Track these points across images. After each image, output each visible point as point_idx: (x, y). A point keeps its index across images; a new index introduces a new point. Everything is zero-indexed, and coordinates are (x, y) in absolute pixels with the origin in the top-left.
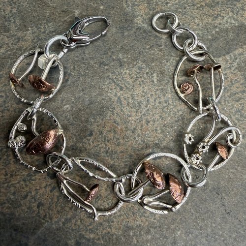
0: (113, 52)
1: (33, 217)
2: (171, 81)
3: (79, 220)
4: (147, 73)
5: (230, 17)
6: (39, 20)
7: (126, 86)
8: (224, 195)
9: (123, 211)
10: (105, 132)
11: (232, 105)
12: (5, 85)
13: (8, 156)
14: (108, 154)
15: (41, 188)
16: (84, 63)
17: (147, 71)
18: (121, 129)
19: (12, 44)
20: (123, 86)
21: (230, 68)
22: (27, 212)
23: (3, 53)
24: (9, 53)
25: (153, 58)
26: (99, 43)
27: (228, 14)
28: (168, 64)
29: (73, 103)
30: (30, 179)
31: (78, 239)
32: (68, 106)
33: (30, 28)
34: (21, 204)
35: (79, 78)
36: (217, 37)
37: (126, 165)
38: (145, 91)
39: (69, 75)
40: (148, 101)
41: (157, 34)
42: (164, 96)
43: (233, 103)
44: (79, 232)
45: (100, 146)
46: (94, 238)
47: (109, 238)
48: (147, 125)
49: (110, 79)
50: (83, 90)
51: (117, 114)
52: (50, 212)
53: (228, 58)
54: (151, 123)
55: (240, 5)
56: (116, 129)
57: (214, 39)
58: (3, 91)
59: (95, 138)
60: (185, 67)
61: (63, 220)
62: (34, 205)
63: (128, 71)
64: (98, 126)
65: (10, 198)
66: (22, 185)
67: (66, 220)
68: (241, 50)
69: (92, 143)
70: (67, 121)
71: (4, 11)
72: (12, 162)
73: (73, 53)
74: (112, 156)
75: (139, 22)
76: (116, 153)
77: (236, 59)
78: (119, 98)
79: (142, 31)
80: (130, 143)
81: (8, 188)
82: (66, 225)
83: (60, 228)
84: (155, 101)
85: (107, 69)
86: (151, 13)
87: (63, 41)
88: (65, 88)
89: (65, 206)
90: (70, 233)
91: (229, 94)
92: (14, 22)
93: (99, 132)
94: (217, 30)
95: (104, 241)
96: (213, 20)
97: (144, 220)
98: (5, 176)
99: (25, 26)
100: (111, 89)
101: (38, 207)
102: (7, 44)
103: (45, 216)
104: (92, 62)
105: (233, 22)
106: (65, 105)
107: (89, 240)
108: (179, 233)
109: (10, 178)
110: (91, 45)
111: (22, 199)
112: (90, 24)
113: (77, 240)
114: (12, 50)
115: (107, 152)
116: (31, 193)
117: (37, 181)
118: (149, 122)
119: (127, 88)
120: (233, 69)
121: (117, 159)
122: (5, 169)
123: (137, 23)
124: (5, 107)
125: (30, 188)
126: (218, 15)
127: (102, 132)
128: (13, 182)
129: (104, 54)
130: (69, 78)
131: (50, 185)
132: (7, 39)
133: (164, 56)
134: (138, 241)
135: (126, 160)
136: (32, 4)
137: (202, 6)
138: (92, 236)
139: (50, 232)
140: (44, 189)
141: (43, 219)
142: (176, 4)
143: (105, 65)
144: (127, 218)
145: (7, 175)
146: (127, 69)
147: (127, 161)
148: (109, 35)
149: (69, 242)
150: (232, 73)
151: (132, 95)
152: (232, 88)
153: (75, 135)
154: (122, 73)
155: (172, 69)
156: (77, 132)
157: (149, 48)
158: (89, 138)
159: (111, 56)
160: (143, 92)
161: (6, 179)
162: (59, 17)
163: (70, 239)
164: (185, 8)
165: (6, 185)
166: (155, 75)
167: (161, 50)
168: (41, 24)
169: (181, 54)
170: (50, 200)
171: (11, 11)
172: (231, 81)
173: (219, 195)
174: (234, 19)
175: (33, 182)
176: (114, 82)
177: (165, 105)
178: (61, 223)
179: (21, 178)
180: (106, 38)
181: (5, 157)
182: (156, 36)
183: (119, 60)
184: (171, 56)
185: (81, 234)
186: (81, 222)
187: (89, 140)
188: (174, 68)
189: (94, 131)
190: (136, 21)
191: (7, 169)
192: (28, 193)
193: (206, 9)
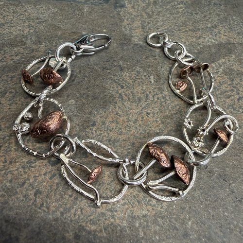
0: (114, 60)
1: (28, 206)
2: (166, 82)
3: (79, 210)
4: (145, 76)
5: (210, 38)
6: (52, 37)
7: (126, 85)
8: (231, 182)
9: (128, 200)
10: (108, 122)
11: (224, 101)
12: (16, 83)
13: (10, 143)
14: (111, 142)
15: (40, 175)
16: (89, 68)
17: (145, 74)
18: (123, 120)
19: (27, 54)
20: (124, 85)
21: (217, 72)
22: (22, 200)
23: (18, 60)
24: (23, 59)
25: (149, 65)
26: (103, 54)
27: (208, 36)
28: (163, 69)
29: (78, 98)
30: (30, 166)
31: (77, 231)
32: (72, 101)
33: (43, 43)
34: (17, 192)
35: (84, 79)
36: (201, 51)
37: (129, 152)
38: (144, 89)
39: (76, 76)
40: (147, 97)
41: (152, 48)
42: (162, 93)
43: (225, 99)
44: (78, 223)
45: (103, 135)
46: (95, 230)
47: (113, 230)
48: (148, 116)
49: (112, 80)
50: (87, 88)
51: (119, 107)
52: (48, 201)
53: (214, 66)
54: (151, 115)
55: (217, 31)
56: (118, 120)
57: (200, 52)
58: (14, 88)
59: (98, 128)
60: (177, 72)
61: (62, 209)
62: (32, 192)
63: (127, 74)
64: (101, 117)
65: (6, 186)
66: (21, 172)
67: (65, 209)
68: (223, 60)
69: (94, 133)
70: (71, 112)
71: (23, 31)
72: (13, 149)
73: (80, 60)
74: (114, 144)
75: (135, 40)
76: (118, 141)
77: (221, 66)
78: (120, 94)
79: (138, 46)
80: (132, 132)
81: (5, 176)
82: (65, 215)
83: (58, 218)
84: (153, 97)
85: (109, 73)
86: (145, 34)
87: (72, 48)
88: (71, 87)
89: (65, 194)
90: (68, 224)
91: (220, 92)
92: (31, 39)
93: (102, 122)
94: (201, 46)
95: (106, 234)
96: (197, 40)
97: (151, 210)
98: (4, 163)
99: (39, 42)
100: (113, 88)
101: (35, 195)
102: (22, 53)
103: (42, 205)
104: (96, 67)
105: (213, 41)
106: (70, 100)
107: (89, 233)
108: (190, 223)
109: (9, 164)
110: (96, 55)
111: (19, 186)
112: (95, 40)
113: (76, 233)
114: (25, 58)
115: (109, 140)
116: (29, 180)
117: (37, 168)
118: (149, 114)
119: (128, 87)
120: (219, 73)
121: (120, 146)
122: (4, 156)
123: (134, 41)
124: (14, 101)
125: (28, 175)
126: (200, 37)
127: (104, 122)
128: (12, 169)
129: (107, 62)
130: (75, 79)
131: (50, 172)
132: (23, 50)
133: (159, 63)
134: (145, 234)
135: (129, 147)
136: (47, 27)
137: (186, 31)
138: (93, 228)
139: (45, 224)
140: (43, 176)
141: (40, 208)
142: (165, 29)
143: (107, 70)
144: (133, 207)
145: (6, 162)
146: (127, 73)
147: (130, 149)
148: (111, 48)
149: (67, 235)
150: (219, 76)
151: (132, 92)
152: (221, 88)
153: (78, 125)
154: (122, 75)
155: (166, 73)
156: (80, 123)
157: (145, 58)
158: (92, 128)
159: (112, 63)
160: (142, 90)
161: (4, 166)
162: (69, 36)
163: (68, 232)
164: (173, 32)
165: (4, 172)
166: (152, 77)
167: (156, 59)
168: (53, 41)
169: (173, 62)
170: (49, 188)
171: (28, 32)
172: (219, 83)
173: (226, 181)
174: (214, 39)
175: (33, 169)
176: (116, 82)
177: (163, 100)
178: (58, 213)
179: (20, 165)
180: (108, 51)
181: (7, 145)
182: (151, 50)
183: (120, 66)
184: (165, 64)
185: (80, 225)
186: (81, 211)
187: (92, 130)
188: (168, 73)
189: (96, 121)
190: (133, 39)
191: (7, 156)
192: (26, 180)
193: (190, 33)
